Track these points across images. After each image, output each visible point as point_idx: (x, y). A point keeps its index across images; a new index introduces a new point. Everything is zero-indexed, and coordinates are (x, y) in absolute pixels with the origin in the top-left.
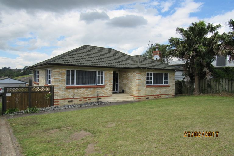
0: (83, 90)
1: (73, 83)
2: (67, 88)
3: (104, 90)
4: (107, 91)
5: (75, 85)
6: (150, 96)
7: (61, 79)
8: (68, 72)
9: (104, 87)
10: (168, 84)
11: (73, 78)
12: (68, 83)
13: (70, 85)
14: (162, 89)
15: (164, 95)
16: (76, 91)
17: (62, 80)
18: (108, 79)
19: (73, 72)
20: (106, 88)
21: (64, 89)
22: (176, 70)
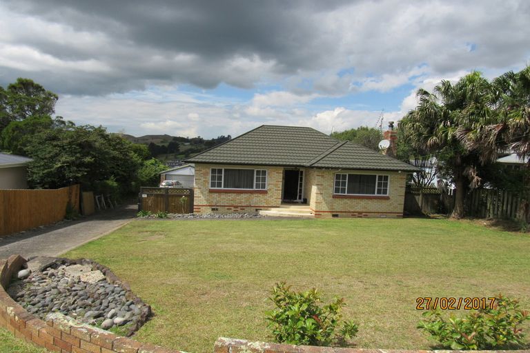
0: (233, 195)
1: (219, 185)
2: (211, 191)
3: (266, 197)
4: (271, 199)
5: (222, 188)
6: (341, 212)
7: (203, 179)
8: (213, 171)
9: (266, 192)
10: (387, 195)
11: (220, 178)
12: (213, 185)
13: (216, 188)
14: (370, 202)
15: (374, 213)
16: (223, 196)
17: (204, 181)
18: (274, 182)
19: (220, 171)
20: (270, 194)
21: (206, 193)
22: (400, 170)
